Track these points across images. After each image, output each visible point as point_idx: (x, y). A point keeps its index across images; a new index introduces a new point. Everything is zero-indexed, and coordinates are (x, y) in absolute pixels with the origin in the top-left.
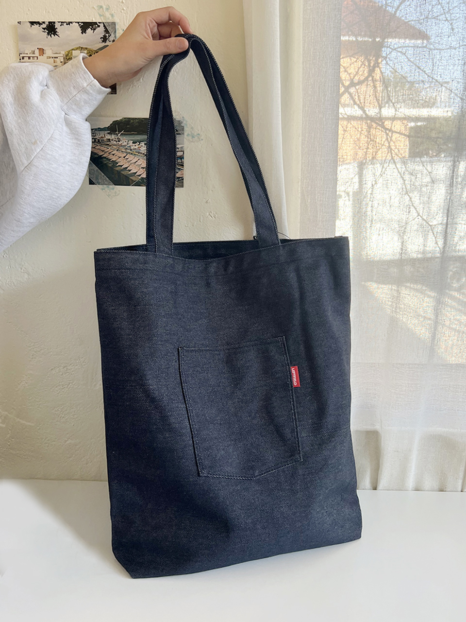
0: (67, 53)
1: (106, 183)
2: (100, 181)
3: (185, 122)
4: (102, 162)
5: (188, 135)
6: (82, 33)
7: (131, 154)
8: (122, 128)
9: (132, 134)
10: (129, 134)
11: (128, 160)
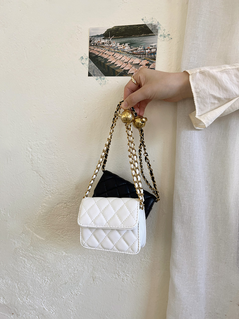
1: (99, 75)
2: (95, 74)
3: (159, 26)
4: (97, 60)
5: (161, 35)
7: (118, 52)
8: (113, 34)
9: (119, 38)
10: (118, 38)
11: (115, 57)
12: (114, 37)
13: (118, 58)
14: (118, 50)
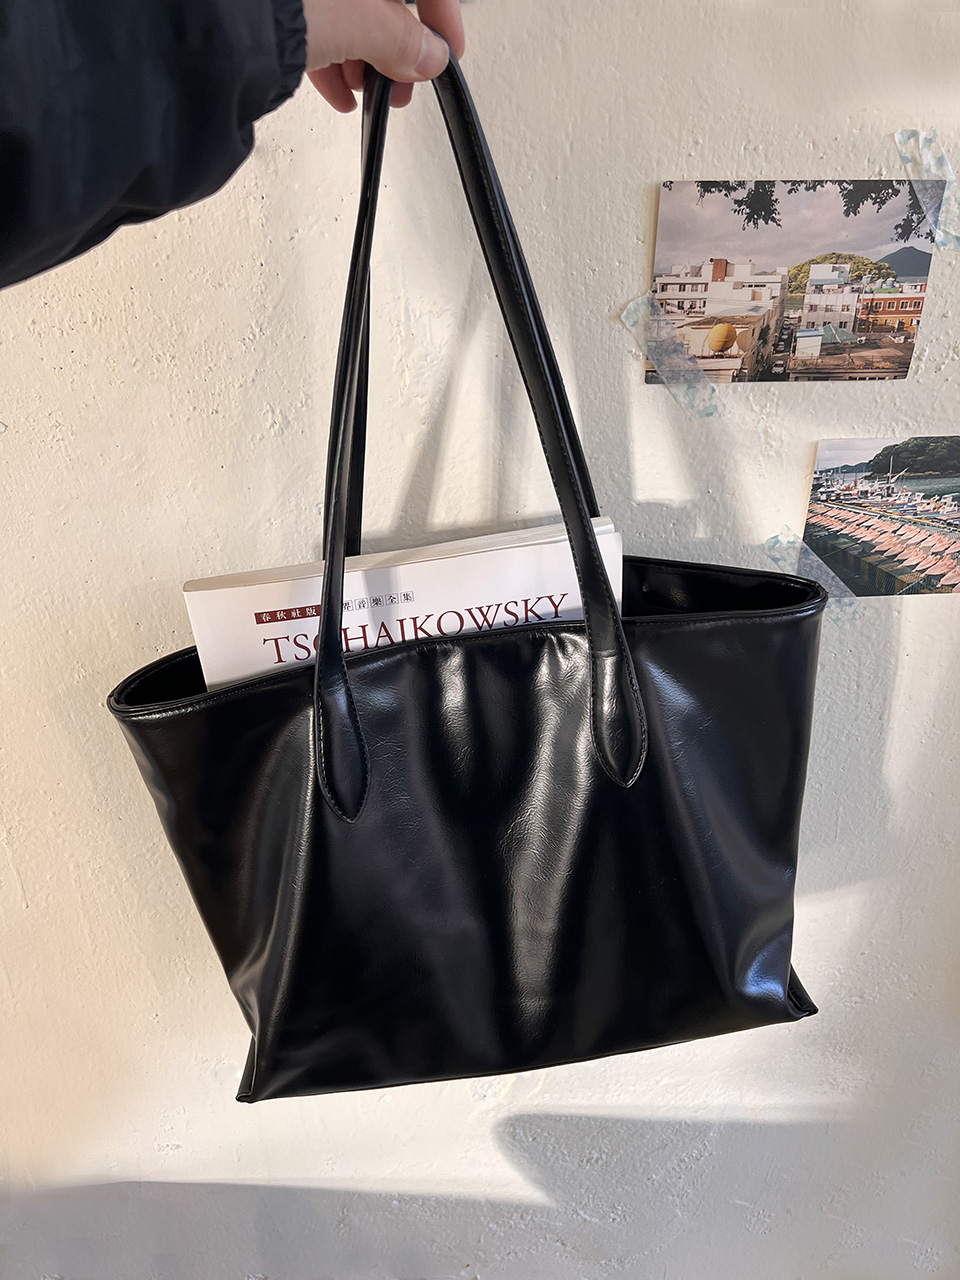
0: (793, 271)
4: (834, 548)
6: (847, 214)
7: (915, 523)
8: (904, 463)
9: (926, 477)
10: (919, 478)
11: (902, 538)
12: (907, 474)
13: (910, 542)
14: (915, 514)
